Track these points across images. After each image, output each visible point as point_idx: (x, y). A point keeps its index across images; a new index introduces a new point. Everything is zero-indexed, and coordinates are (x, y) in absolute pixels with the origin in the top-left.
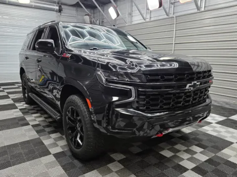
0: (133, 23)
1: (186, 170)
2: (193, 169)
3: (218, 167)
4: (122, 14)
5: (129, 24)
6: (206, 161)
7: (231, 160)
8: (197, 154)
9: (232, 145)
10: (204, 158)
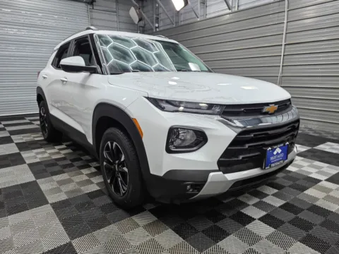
0: (208, 17)
1: (250, 219)
2: (261, 219)
3: (300, 215)
4: (192, 3)
5: (202, 18)
6: (281, 207)
7: (318, 203)
8: (267, 198)
9: (320, 184)
10: (278, 203)
